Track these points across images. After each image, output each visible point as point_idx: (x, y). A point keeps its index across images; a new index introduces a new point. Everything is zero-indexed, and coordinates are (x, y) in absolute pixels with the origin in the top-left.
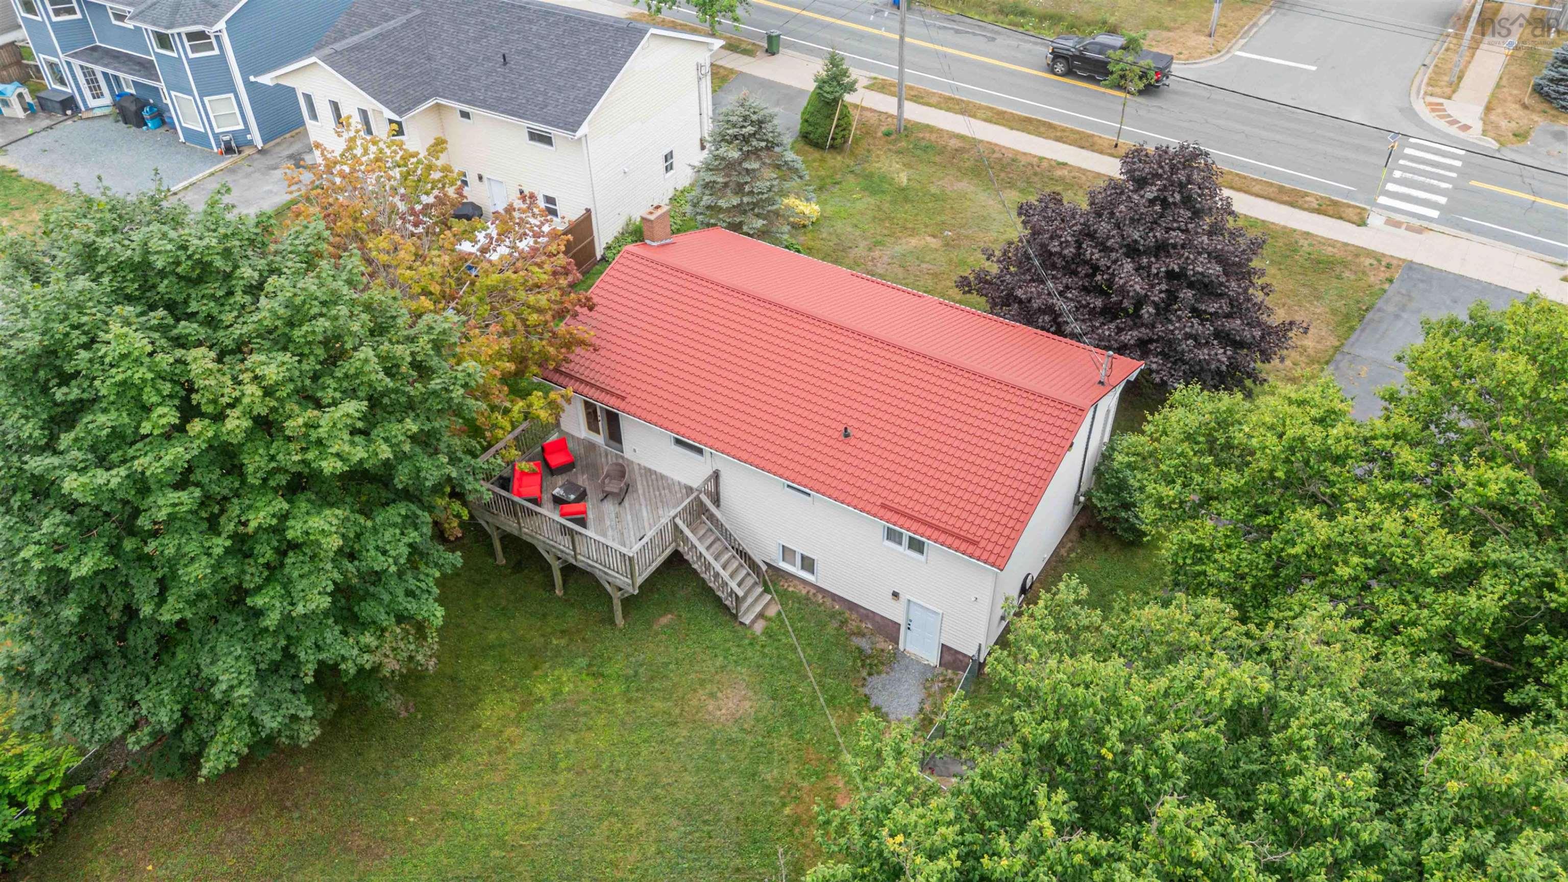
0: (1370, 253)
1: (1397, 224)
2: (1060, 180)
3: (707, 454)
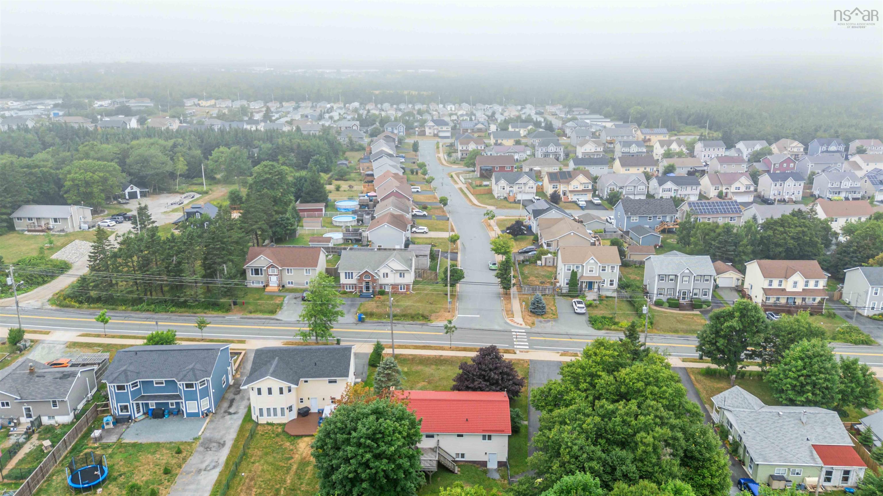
0: (522, 360)
1: (522, 352)
2: (444, 360)
3: (435, 437)
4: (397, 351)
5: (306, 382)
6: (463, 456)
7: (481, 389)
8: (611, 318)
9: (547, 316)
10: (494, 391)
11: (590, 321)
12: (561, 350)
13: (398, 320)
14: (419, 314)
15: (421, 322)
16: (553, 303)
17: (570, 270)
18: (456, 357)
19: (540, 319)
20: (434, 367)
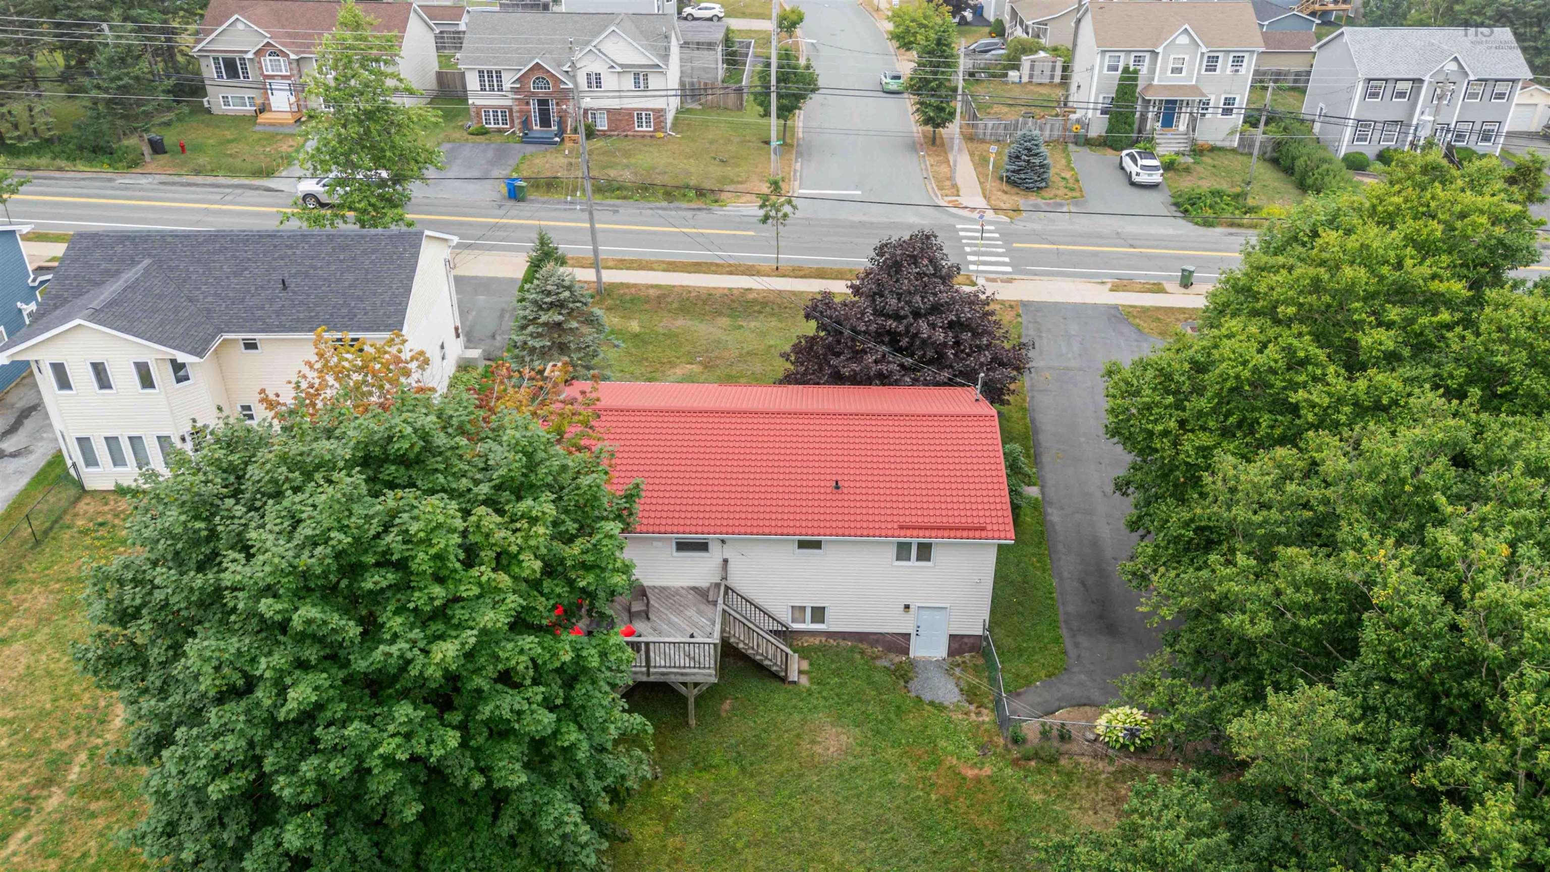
1: (995, 280)
2: (755, 301)
3: (714, 547)
4: (610, 276)
5: (251, 345)
6: (819, 614)
7: (884, 379)
8: (1236, 197)
9: (1054, 192)
10: (926, 384)
11: (1176, 204)
12: (1106, 275)
13: (625, 198)
14: (688, 187)
15: (693, 205)
16: (1063, 161)
17: (1115, 69)
18: (793, 293)
19: (1034, 199)
20: (724, 321)
